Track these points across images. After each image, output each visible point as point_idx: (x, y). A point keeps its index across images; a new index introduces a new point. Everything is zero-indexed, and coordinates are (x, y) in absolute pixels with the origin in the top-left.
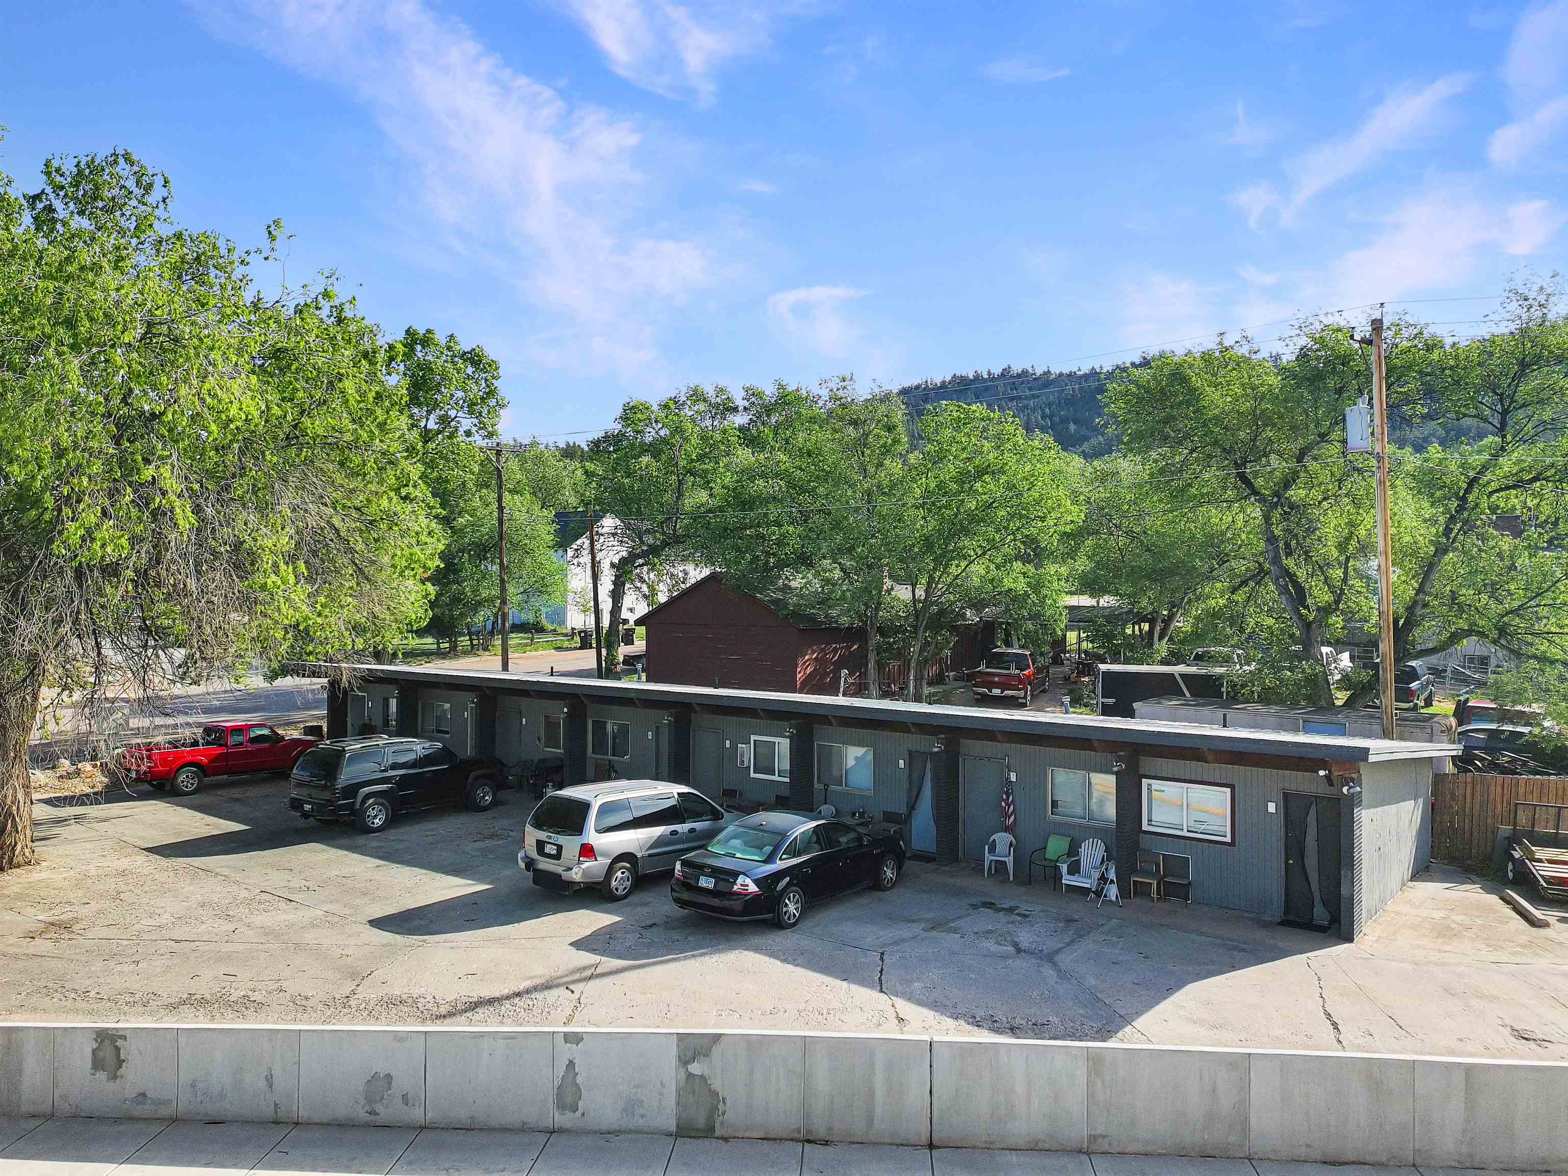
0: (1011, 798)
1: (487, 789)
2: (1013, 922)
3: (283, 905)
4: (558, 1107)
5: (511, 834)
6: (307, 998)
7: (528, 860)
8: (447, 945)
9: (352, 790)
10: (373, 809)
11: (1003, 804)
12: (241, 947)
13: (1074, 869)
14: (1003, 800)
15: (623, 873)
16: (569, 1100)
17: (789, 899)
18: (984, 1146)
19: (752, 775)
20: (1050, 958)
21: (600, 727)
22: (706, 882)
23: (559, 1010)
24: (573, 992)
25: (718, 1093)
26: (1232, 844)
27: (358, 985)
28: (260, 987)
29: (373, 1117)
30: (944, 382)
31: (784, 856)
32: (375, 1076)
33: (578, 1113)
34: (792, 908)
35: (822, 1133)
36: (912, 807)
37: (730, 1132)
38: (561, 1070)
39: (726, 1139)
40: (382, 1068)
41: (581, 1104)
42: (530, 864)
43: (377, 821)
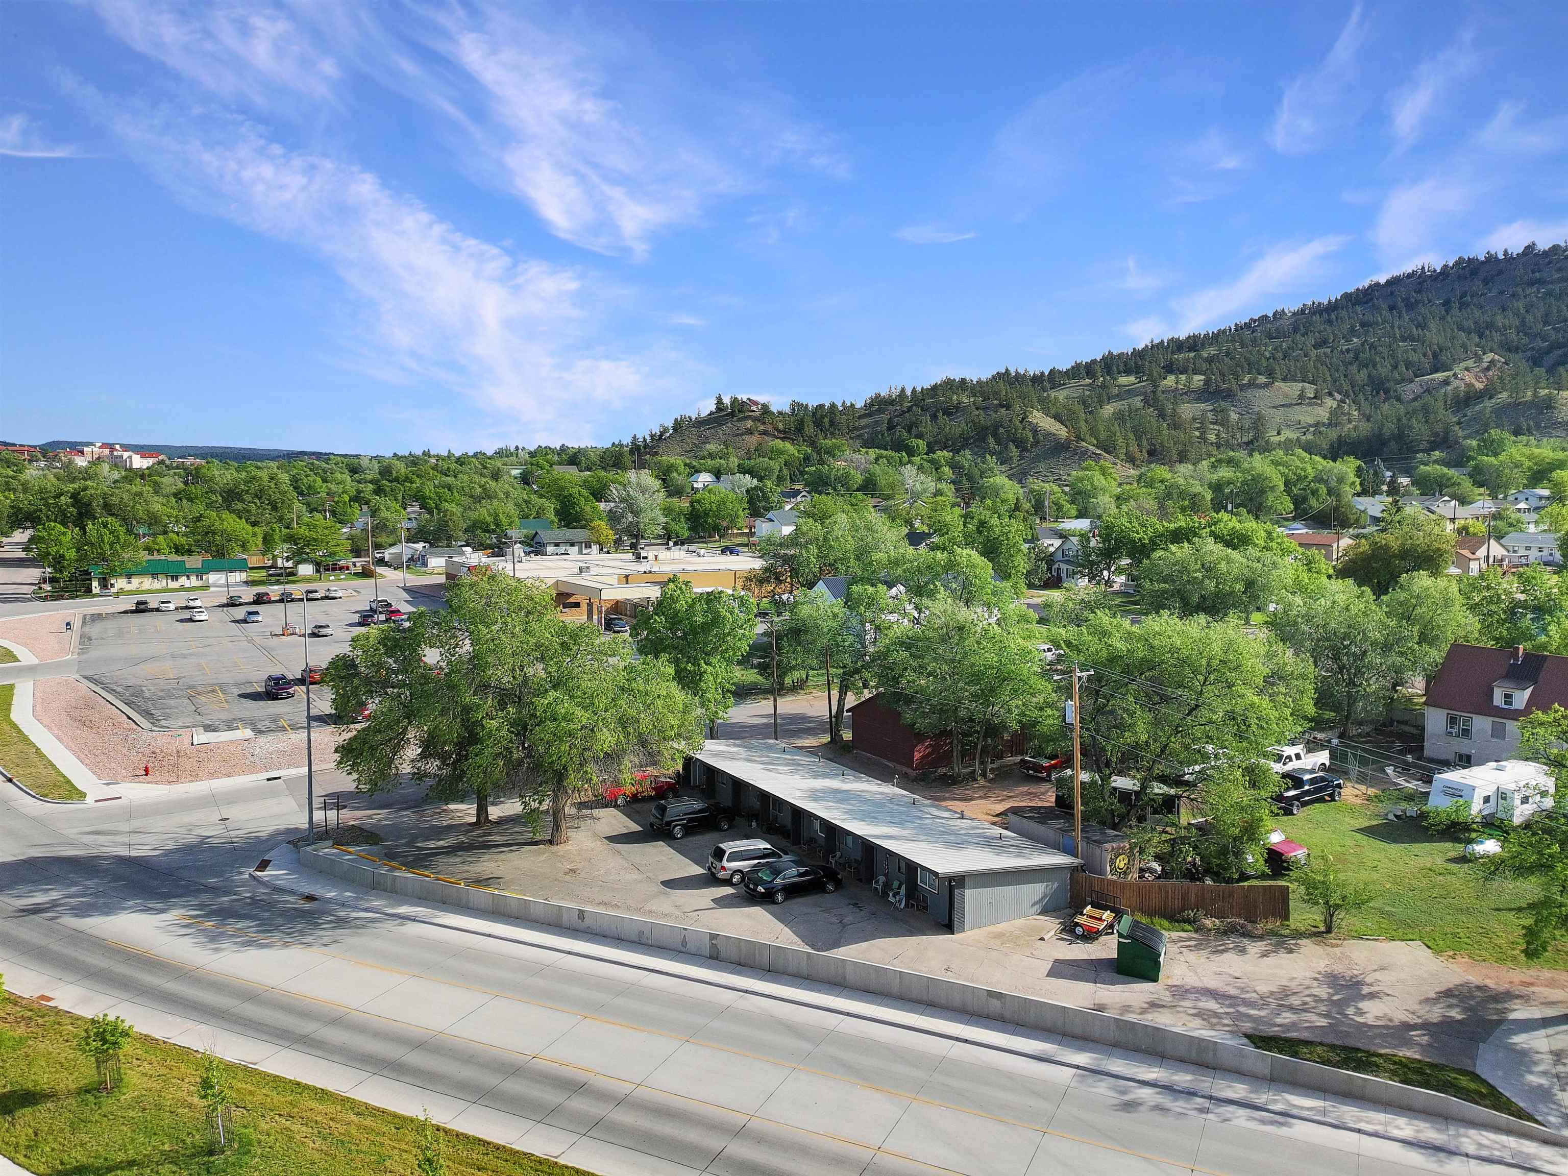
1: (725, 822)
2: (853, 912)
3: (636, 871)
8: (676, 895)
15: (735, 876)
16: (684, 945)
17: (782, 894)
23: (692, 920)
24: (699, 916)
25: (719, 949)
30: (1446, 266)
33: (686, 949)
38: (682, 937)
39: (721, 961)
41: (687, 946)
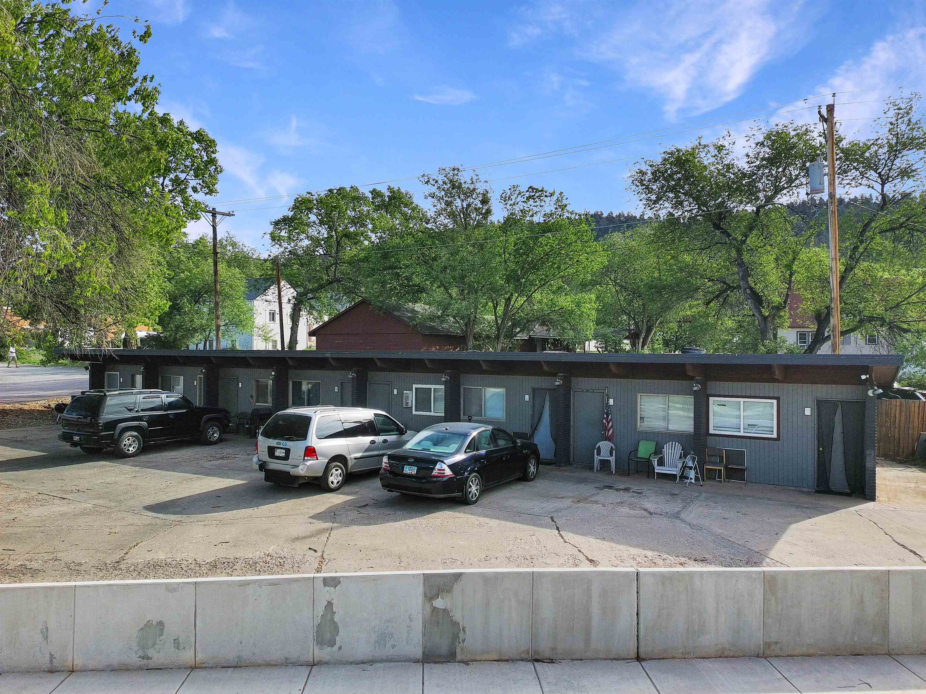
0: (610, 417)
1: (215, 429)
2: (633, 497)
3: (57, 501)
4: (318, 643)
5: (236, 456)
6: (80, 564)
7: (261, 463)
8: (200, 523)
9: (112, 425)
10: (128, 440)
11: (604, 421)
12: (20, 530)
13: (661, 463)
14: (604, 418)
15: (337, 470)
16: (328, 636)
17: (472, 482)
18: (681, 656)
19: (414, 412)
20: (676, 516)
21: (297, 386)
22: (410, 470)
23: (307, 565)
24: (315, 551)
25: (459, 624)
26: (778, 439)
27: (127, 553)
28: (36, 558)
29: (145, 661)
31: (467, 451)
32: (149, 624)
33: (336, 647)
34: (474, 489)
35: (547, 654)
36: (535, 428)
37: (469, 657)
38: (320, 610)
39: (466, 663)
40: (154, 617)
41: (338, 639)
42: (262, 466)
43: (131, 449)
